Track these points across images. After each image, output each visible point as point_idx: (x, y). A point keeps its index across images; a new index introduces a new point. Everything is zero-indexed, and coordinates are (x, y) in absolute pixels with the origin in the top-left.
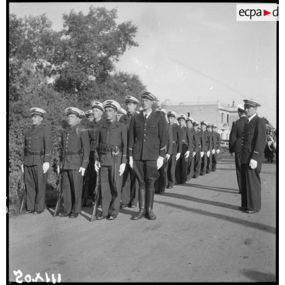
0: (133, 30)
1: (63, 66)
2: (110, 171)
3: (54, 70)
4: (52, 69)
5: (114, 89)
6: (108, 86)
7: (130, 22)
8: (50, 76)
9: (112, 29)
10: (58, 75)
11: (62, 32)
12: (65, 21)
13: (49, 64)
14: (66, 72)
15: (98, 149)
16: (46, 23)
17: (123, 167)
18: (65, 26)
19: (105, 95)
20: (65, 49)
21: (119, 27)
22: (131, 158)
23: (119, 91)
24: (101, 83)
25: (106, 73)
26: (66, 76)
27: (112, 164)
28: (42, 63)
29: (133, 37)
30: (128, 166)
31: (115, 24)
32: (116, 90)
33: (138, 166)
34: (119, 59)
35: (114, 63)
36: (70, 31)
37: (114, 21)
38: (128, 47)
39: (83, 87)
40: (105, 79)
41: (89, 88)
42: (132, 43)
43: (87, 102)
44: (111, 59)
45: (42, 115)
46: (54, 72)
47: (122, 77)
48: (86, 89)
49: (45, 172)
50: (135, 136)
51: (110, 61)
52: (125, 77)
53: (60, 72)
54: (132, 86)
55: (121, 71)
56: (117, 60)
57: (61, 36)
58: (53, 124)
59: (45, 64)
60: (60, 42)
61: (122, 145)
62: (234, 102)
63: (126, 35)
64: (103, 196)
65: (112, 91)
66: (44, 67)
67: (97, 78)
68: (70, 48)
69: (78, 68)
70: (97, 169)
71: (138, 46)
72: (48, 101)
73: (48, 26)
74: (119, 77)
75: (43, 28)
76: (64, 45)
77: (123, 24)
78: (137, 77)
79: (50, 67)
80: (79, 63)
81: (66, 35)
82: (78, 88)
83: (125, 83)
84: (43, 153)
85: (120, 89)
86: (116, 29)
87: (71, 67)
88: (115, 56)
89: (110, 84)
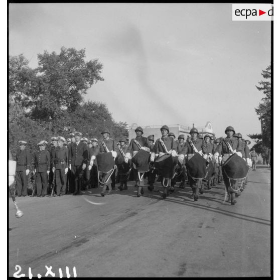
0: (99, 67)
1: (39, 98)
2: (60, 172)
3: (30, 102)
4: (29, 101)
5: (83, 117)
6: (77, 114)
7: (96, 61)
8: (27, 106)
9: (81, 66)
10: (34, 106)
11: (37, 70)
12: (40, 60)
13: (26, 96)
14: (41, 104)
15: (54, 161)
16: (24, 61)
17: (66, 170)
18: (39, 64)
19: (75, 122)
20: (40, 84)
21: (87, 64)
22: (70, 165)
23: (87, 118)
24: (72, 112)
25: (75, 104)
26: (41, 107)
27: (61, 168)
28: (20, 96)
29: (99, 73)
30: (69, 169)
31: (84, 62)
32: (85, 118)
33: (74, 169)
34: (87, 92)
35: (83, 95)
36: (44, 68)
37: (82, 60)
38: (95, 81)
39: (56, 115)
40: (75, 108)
41: (62, 117)
42: (98, 78)
43: (60, 129)
44: (80, 92)
45: (25, 145)
46: (31, 103)
47: (91, 106)
48: (59, 118)
49: (27, 174)
50: (72, 155)
51: (79, 94)
52: (94, 106)
53: (36, 103)
54: (99, 114)
55: (90, 101)
56: (85, 93)
57: (37, 73)
58: (31, 148)
59: (23, 96)
60: (36, 78)
61: (67, 159)
62: (193, 124)
63: (93, 71)
64: (57, 184)
65: (81, 119)
66: (22, 99)
67: (69, 107)
68: (44, 83)
69: (52, 100)
70: (53, 171)
71: (103, 80)
72: (26, 129)
73: (25, 64)
74: (88, 107)
75: (20, 66)
76: (39, 81)
77: (90, 62)
78: (104, 106)
79: (27, 99)
80: (52, 96)
81: (41, 71)
82: (52, 117)
83: (93, 111)
84: (26, 165)
85: (88, 117)
86: (84, 66)
87: (45, 100)
88: (83, 90)
89: (79, 113)
